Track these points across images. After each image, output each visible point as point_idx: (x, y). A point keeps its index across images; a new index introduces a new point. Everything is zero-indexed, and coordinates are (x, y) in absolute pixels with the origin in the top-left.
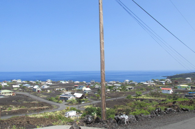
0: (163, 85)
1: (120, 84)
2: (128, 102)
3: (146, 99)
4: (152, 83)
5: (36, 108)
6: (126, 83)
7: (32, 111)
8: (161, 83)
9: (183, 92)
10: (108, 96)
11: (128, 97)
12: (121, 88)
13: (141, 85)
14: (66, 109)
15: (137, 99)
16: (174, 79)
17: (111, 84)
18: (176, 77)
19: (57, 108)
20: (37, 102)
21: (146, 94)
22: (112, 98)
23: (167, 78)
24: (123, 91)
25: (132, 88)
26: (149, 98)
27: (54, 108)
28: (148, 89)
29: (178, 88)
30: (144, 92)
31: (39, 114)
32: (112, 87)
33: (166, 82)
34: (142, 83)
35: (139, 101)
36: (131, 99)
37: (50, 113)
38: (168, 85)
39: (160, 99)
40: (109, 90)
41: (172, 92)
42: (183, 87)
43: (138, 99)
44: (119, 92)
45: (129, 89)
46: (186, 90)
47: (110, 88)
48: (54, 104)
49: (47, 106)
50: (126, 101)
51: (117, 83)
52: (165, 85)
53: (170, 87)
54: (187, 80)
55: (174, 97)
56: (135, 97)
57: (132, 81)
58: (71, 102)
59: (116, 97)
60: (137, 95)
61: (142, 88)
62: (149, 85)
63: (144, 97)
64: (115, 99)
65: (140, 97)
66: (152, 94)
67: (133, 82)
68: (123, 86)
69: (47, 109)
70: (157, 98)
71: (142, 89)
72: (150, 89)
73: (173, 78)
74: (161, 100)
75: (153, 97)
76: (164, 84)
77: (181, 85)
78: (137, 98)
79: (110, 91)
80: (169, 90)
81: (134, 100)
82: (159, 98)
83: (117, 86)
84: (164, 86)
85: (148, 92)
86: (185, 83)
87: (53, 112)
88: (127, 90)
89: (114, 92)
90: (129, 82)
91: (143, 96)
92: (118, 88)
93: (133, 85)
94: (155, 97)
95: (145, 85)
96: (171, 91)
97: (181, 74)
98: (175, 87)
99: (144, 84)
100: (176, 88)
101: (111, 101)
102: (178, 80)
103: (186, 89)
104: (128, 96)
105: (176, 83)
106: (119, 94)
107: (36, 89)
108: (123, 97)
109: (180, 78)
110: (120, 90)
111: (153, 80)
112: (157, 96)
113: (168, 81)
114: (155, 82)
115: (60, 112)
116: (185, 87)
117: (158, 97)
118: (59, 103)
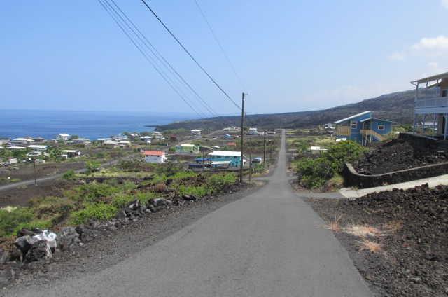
0: (146, 144)
1: (44, 144)
2: (68, 188)
3: (109, 178)
4: (123, 140)
6: (62, 142)
8: (143, 140)
9: (186, 158)
10: (13, 177)
11: (65, 176)
12: (48, 155)
13: (100, 145)
15: (89, 180)
16: (170, 132)
17: (20, 144)
18: (173, 129)
21: (110, 166)
22: (23, 180)
23: (156, 130)
24: (52, 162)
25: (76, 154)
26: (116, 174)
28: (115, 154)
29: (176, 151)
30: (105, 162)
32: (22, 152)
33: (154, 137)
34: (102, 142)
35: (95, 182)
36: (75, 180)
38: (157, 145)
39: (140, 176)
40: (13, 161)
41: (165, 158)
42: (186, 148)
43: (92, 179)
44: (44, 165)
45: (70, 155)
46: (192, 155)
47: (16, 154)
50: (61, 185)
51: (37, 142)
52: (152, 144)
53: (161, 149)
54: (194, 135)
55: (169, 170)
56: (84, 175)
57: (76, 137)
59: (35, 176)
60: (90, 168)
61: (101, 152)
62: (118, 146)
63: (106, 174)
64: (32, 181)
65: (96, 174)
66: (125, 166)
67: (79, 139)
68: (54, 149)
70: (133, 175)
71: (101, 156)
72: (120, 155)
73: (167, 131)
74: (143, 177)
75: (125, 171)
76: (149, 142)
77: (182, 145)
78: (90, 176)
79: (19, 162)
80: (158, 156)
81: (82, 181)
82: (138, 173)
83: (39, 150)
84: (149, 146)
85: (116, 162)
86: (190, 139)
88: (64, 159)
89: (30, 165)
90: (69, 140)
91: (104, 170)
92: (40, 153)
93: (80, 146)
94: (131, 171)
95: (107, 146)
96: (163, 158)
97: (182, 121)
98: (172, 148)
99: (106, 144)
100: (172, 150)
101: (21, 189)
102: (177, 134)
103: (192, 152)
104: (66, 173)
105: (174, 140)
106: (44, 169)
108: (55, 176)
109: (180, 130)
110: (46, 159)
111: (126, 134)
112: (135, 169)
113: (158, 137)
114: (131, 138)
116: (190, 148)
117: (136, 171)
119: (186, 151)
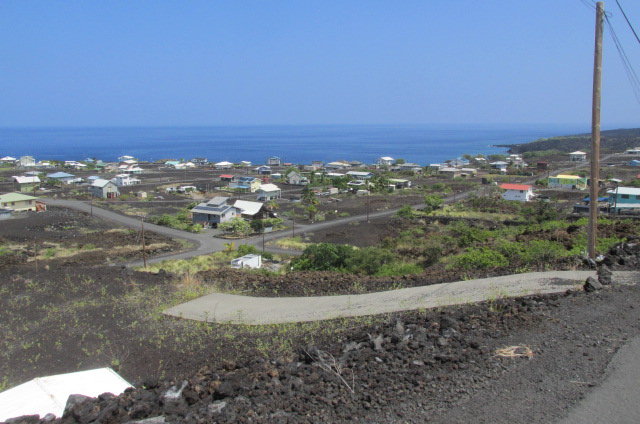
0: (499, 173)
1: (364, 171)
2: (405, 228)
3: (456, 219)
4: (464, 167)
5: (130, 248)
6: (385, 168)
7: (121, 258)
8: (494, 167)
9: (565, 195)
10: (340, 211)
11: (401, 213)
12: (373, 185)
13: (433, 173)
14: (224, 252)
15: (429, 220)
16: (533, 156)
17: (335, 169)
18: (538, 149)
19: (195, 248)
20: (126, 231)
21: (454, 202)
22: (352, 215)
23: (510, 152)
24: (378, 194)
25: (405, 184)
26: (464, 214)
27: (185, 246)
28: (459, 186)
29: (550, 185)
30: (445, 196)
31: (148, 267)
32: (343, 180)
33: (511, 163)
34: (437, 168)
35: (436, 223)
36: (412, 218)
37: (180, 264)
38: (522, 175)
39: (497, 218)
40: (334, 191)
41: (532, 195)
42: (566, 180)
43: (434, 219)
44: (368, 197)
45: (399, 186)
46: (574, 191)
47: (336, 182)
48: (178, 237)
49: (161, 240)
50: (397, 224)
51: (354, 166)
52: (508, 174)
53: (523, 181)
54: (574, 160)
55: (541, 213)
56: (423, 213)
57: (402, 162)
58: (231, 229)
59: (368, 210)
60: (430, 205)
61: (438, 182)
62: (459, 175)
63: (451, 214)
64: (363, 217)
65: (438, 213)
66: (475, 204)
67: (406, 165)
68: (380, 178)
69: (164, 250)
70: (488, 216)
71: (438, 188)
72: (465, 188)
73: (529, 153)
74: (502, 220)
75: (476, 211)
76: (504, 170)
77: (559, 176)
78: (431, 215)
79: (340, 193)
80: (522, 191)
81: (421, 221)
82: (494, 215)
83: (361, 177)
84: (505, 176)
85: (461, 197)
86: (567, 166)
87: (186, 259)
88: (391, 190)
89: (353, 197)
90: (394, 165)
91: (447, 207)
92: (363, 182)
93: (408, 173)
94: (485, 211)
95: (446, 175)
96: (529, 194)
97: (552, 138)
98: (540, 180)
99: (441, 172)
100: (542, 184)
101: (353, 225)
102: (546, 157)
103: (574, 187)
104: (401, 209)
105: (542, 167)
106: (372, 202)
107: (101, 188)
108: (386, 212)
109: (550, 151)
110: (371, 189)
111: (468, 158)
112: (489, 208)
113: (516, 163)
114: (475, 164)
115: (209, 260)
116: (572, 181)
117: (491, 212)
118: (195, 232)
119: (564, 186)
